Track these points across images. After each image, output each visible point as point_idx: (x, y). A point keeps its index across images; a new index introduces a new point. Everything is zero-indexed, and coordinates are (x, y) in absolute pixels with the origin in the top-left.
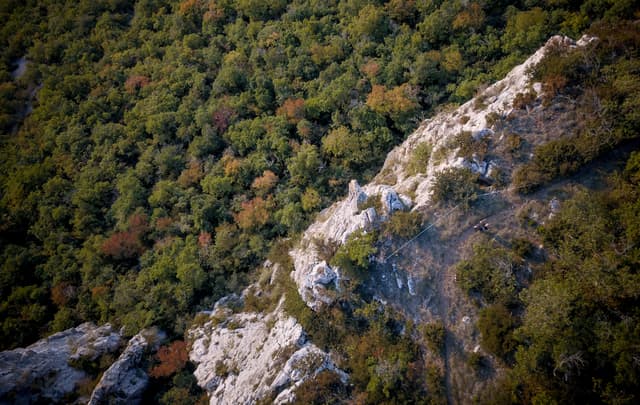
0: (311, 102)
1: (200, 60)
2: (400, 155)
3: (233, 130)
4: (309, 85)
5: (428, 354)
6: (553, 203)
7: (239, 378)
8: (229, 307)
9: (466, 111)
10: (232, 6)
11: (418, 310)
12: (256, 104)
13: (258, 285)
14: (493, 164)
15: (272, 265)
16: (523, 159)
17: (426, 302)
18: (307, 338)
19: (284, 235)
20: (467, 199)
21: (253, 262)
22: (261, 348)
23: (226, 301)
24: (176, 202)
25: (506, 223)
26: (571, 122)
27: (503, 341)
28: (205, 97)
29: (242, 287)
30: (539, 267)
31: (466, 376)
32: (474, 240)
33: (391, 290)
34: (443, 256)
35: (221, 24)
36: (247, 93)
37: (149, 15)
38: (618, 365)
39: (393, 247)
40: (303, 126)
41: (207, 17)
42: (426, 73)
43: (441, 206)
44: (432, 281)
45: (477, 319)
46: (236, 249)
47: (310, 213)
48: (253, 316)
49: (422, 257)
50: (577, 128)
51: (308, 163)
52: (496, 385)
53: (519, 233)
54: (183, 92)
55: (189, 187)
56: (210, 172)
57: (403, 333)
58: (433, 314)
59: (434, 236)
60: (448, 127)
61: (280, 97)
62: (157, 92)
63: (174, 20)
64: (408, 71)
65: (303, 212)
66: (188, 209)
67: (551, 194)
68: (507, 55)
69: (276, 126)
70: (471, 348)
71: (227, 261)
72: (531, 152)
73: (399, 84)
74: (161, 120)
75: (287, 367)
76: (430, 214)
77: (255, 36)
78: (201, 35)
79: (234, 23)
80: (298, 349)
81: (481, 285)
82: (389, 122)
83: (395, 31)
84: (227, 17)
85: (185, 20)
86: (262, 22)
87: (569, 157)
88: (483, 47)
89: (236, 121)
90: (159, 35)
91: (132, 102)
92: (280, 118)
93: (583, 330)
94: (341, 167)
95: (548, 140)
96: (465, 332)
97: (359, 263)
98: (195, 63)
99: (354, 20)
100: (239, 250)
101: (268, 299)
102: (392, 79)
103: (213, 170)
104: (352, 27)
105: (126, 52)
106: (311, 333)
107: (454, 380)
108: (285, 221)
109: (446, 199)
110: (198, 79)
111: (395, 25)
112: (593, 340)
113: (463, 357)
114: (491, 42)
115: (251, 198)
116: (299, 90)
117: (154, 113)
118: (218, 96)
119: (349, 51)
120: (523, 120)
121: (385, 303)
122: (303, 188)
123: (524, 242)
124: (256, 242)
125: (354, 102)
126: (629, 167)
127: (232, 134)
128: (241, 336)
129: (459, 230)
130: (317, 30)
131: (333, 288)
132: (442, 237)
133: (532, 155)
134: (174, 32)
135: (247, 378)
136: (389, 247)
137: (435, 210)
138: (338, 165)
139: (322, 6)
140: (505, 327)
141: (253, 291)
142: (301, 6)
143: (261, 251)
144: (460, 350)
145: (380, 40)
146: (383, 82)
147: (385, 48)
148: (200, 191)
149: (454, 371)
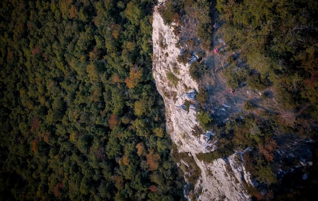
0: (115, 111)
1: (65, 153)
2: (162, 85)
3: (108, 153)
4: (107, 108)
5: (255, 112)
6: (220, 41)
7: (227, 197)
8: (190, 191)
9: (163, 52)
10: (48, 126)
11: (237, 108)
12: (102, 136)
13: (186, 173)
14: (195, 54)
15: (180, 163)
16: (199, 42)
17: (235, 103)
18: (225, 158)
19: (169, 151)
20: (204, 69)
21: (175, 171)
22: (218, 181)
23: (186, 191)
24: (128, 195)
25: (220, 60)
26: (193, 20)
27: (263, 82)
28: (85, 159)
29: (183, 181)
30: (241, 58)
31: (268, 102)
32: (220, 75)
33: (224, 114)
34: (221, 88)
35: (53, 135)
36: (95, 138)
37: (27, 168)
38: (289, 50)
39: (209, 105)
40: (125, 120)
41: (46, 140)
42: (130, 59)
43: (201, 80)
44: (229, 97)
45: (250, 88)
46: (165, 176)
47: (165, 135)
48: (199, 181)
49: (218, 96)
50: (197, 19)
51: (143, 125)
52: (276, 93)
53: (225, 58)
54: (76, 168)
55: (124, 185)
56: (122, 173)
57: (242, 118)
58: (241, 103)
59: (212, 88)
60: (165, 62)
61: (105, 124)
62: (69, 181)
63: (37, 157)
64: (126, 65)
65: (163, 138)
66: (135, 191)
67: (216, 40)
68: (139, 25)
69: (117, 132)
70: (259, 95)
71: (168, 183)
72: (197, 38)
73: (129, 71)
74: (85, 185)
75: (235, 171)
76: (202, 85)
77: (69, 122)
78: (53, 147)
79: (57, 129)
80: (229, 163)
81: (239, 80)
82: (143, 83)
83: (104, 62)
84: (52, 131)
85: (40, 152)
86: (65, 116)
87: (207, 27)
88: (131, 32)
89: (105, 149)
90: (40, 167)
91: (66, 196)
92: (115, 128)
93: (271, 55)
94: (151, 112)
95: (196, 31)
96: (252, 94)
97: (210, 120)
98: (65, 156)
99: (89, 75)
100: (166, 175)
101: (195, 171)
102: (125, 73)
103: (123, 170)
104: (92, 78)
105: (39, 189)
106: (224, 155)
107: (268, 107)
108: (164, 148)
109: (200, 77)
110: (74, 158)
111: (102, 61)
112: (277, 53)
113: (261, 100)
114: (131, 28)
115: (145, 159)
116: (107, 114)
117: (79, 187)
118: (88, 152)
119: (102, 85)
120: (184, 35)
121: (228, 119)
122: (152, 133)
123: (230, 58)
124: (166, 165)
125: (126, 93)
126: (220, 10)
127: (110, 154)
128: (206, 190)
129: (214, 78)
130: (83, 94)
131: (213, 137)
132: (214, 85)
133: (199, 39)
134: (43, 160)
135: (230, 193)
136: (208, 106)
137: (202, 82)
138: (150, 113)
139: (74, 86)
140: (258, 79)
141: (187, 176)
142: (68, 95)
143: (171, 165)
144: (258, 99)
145: (105, 69)
146: (124, 77)
147: (110, 69)
148: (129, 181)
149: (265, 106)
